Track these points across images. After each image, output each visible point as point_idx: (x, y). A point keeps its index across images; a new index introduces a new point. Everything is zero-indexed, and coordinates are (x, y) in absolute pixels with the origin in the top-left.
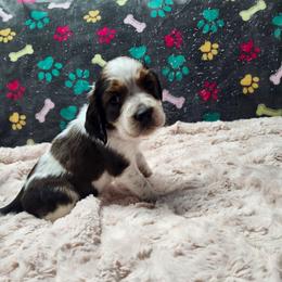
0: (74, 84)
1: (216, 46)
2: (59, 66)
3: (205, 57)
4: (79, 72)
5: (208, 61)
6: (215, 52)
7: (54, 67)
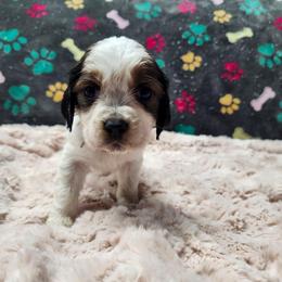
0: (35, 63)
1: (199, 59)
2: (23, 40)
3: (185, 67)
4: (45, 52)
5: (189, 71)
6: (197, 64)
7: (16, 41)
